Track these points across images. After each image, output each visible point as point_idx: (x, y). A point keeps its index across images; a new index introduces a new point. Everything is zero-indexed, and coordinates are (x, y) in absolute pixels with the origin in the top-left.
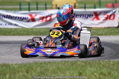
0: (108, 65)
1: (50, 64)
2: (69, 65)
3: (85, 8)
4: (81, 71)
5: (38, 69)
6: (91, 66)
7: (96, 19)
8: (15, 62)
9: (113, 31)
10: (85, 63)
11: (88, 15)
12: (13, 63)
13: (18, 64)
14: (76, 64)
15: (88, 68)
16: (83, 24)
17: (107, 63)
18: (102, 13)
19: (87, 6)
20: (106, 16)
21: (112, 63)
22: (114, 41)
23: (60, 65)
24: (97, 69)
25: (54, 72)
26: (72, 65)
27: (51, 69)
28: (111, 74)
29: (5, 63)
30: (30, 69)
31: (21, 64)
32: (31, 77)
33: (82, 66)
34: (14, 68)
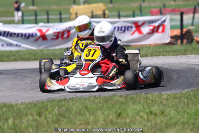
0: (160, 101)
1: (73, 101)
2: (101, 102)
3: (119, 17)
7: (137, 33)
9: (162, 49)
10: (126, 97)
11: (125, 27)
14: (112, 100)
15: (131, 106)
17: (158, 97)
18: (146, 24)
19: (121, 13)
20: (151, 28)
21: (165, 96)
24: (143, 107)
26: (106, 101)
28: (165, 114)
30: (43, 110)
31: (30, 104)
32: (45, 121)
34: (19, 109)
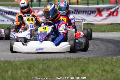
0: (111, 62)
1: (52, 61)
2: (71, 61)
3: (88, 4)
4: (83, 68)
5: (41, 66)
6: (93, 63)
7: (98, 16)
8: (17, 59)
9: (116, 28)
10: (88, 60)
11: (91, 11)
12: (15, 60)
13: (20, 61)
14: (79, 61)
15: (91, 65)
16: (85, 21)
17: (110, 60)
18: (105, 10)
19: (90, 2)
20: (109, 12)
21: (115, 60)
22: (117, 38)
23: (62, 62)
24: (100, 66)
25: (56, 69)
26: (75, 62)
27: (53, 65)
28: (114, 71)
29: (7, 59)
30: (32, 66)
31: (24, 61)
32: (33, 74)
33: (85, 63)
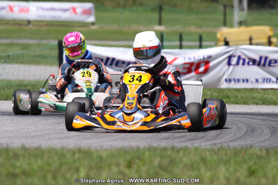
1: (185, 151)
5: (156, 162)
23: (208, 154)
26: (236, 154)
34: (100, 158)
